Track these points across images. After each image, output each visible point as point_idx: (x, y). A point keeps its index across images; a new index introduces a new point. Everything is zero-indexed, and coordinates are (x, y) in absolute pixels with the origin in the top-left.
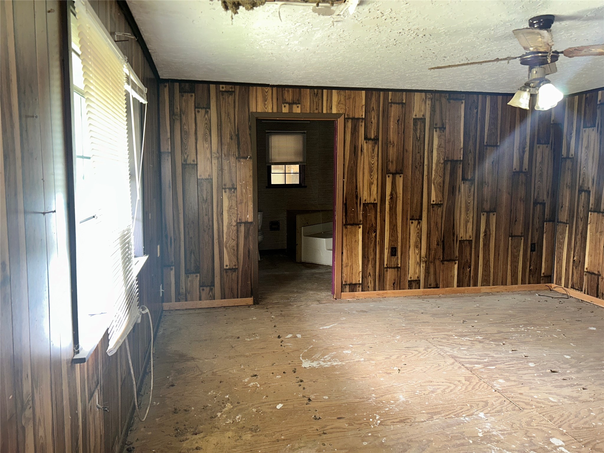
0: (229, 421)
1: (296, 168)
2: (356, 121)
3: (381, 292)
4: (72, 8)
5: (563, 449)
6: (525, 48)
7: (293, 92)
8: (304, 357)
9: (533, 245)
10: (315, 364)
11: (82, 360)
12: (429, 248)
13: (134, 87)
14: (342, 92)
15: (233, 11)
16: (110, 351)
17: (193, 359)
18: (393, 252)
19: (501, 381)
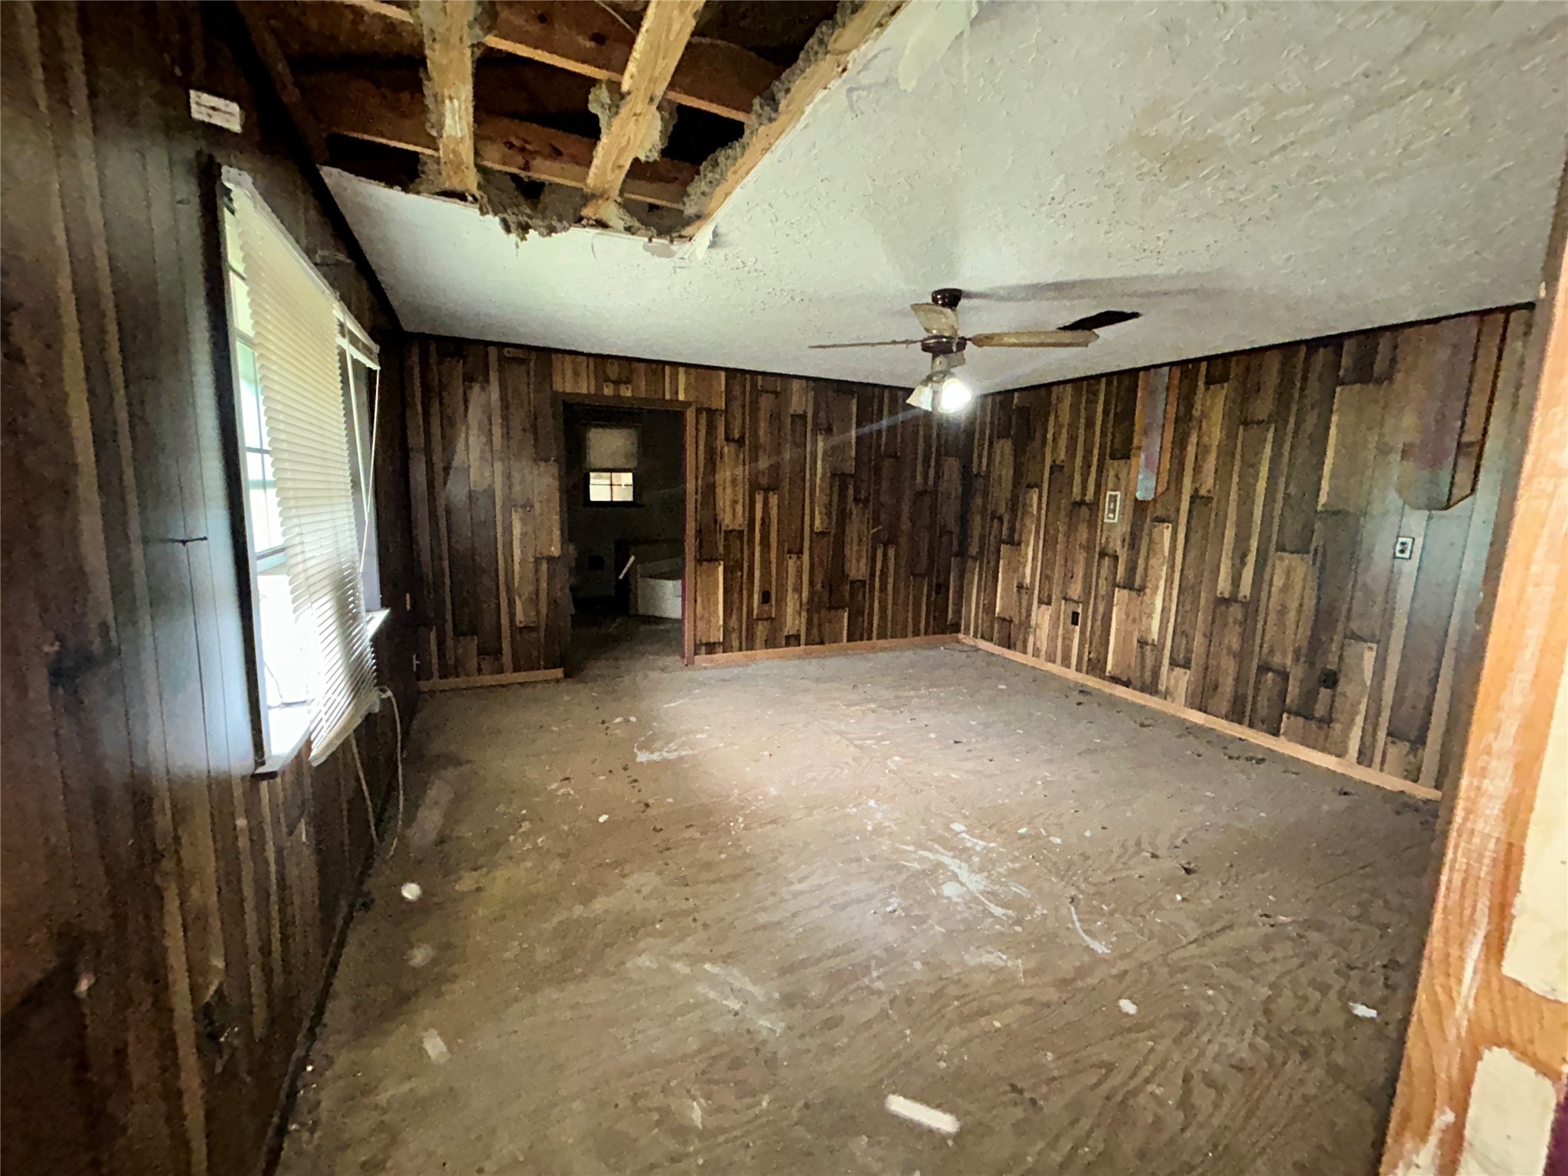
0: (528, 846)
1: (627, 478)
2: (711, 413)
3: (749, 653)
4: (226, 199)
5: (964, 835)
6: (927, 330)
7: (619, 365)
8: (640, 749)
9: (939, 586)
10: (655, 757)
11: (272, 775)
12: (812, 593)
13: (354, 341)
14: (693, 371)
15: (518, 235)
16: (316, 758)
17: (469, 762)
18: (766, 597)
19: (897, 758)
